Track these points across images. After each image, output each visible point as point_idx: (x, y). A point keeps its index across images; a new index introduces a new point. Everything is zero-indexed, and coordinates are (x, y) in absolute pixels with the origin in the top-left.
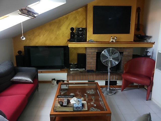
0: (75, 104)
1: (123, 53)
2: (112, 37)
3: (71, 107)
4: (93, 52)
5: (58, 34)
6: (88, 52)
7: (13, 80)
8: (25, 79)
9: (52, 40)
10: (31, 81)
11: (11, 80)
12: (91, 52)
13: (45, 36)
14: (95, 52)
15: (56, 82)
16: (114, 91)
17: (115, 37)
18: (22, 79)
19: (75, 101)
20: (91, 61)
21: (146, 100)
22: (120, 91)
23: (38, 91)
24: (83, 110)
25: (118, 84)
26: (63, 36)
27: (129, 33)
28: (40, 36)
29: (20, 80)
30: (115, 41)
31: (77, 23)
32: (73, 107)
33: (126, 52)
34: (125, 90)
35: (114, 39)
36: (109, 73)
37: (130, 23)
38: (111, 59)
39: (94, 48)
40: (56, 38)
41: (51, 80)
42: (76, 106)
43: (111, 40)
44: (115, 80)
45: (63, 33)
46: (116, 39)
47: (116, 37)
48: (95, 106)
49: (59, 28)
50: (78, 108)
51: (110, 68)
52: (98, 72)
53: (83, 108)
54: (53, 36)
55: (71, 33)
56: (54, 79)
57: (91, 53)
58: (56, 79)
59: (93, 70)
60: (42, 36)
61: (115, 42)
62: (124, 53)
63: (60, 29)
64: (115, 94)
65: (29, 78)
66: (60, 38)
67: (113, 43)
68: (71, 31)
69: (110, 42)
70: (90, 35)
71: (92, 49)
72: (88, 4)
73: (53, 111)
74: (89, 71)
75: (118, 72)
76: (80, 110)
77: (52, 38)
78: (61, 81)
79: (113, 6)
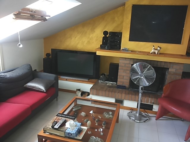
0: (70, 128)
1: (168, 70)
2: (154, 46)
3: (62, 131)
4: (127, 64)
5: (92, 37)
6: (121, 63)
7: (26, 86)
8: (38, 87)
9: (84, 44)
10: (44, 89)
11: (25, 86)
12: (125, 63)
13: (77, 38)
14: (130, 64)
15: (80, 93)
16: (145, 119)
17: (158, 47)
18: (35, 86)
19: (70, 126)
20: (124, 74)
21: (184, 140)
22: (154, 119)
23: (57, 100)
24: (75, 138)
25: (154, 109)
26: (96, 40)
27: (181, 44)
28: (72, 39)
29: (33, 87)
30: (157, 52)
31: (115, 25)
32: (65, 132)
33: (172, 68)
34: (161, 118)
35: (156, 49)
36: (140, 94)
37: (183, 29)
38: (143, 77)
39: (129, 60)
40: (89, 42)
41: (76, 90)
42: (68, 132)
43: (153, 51)
44: (150, 103)
45: (97, 37)
46: (159, 50)
47: (160, 48)
48: (102, 135)
49: (93, 30)
50: (70, 134)
51: (141, 88)
52: (131, 89)
53: (78, 136)
54: (85, 40)
55: (103, 37)
56: (79, 90)
57: (125, 65)
58: (81, 90)
59: (125, 86)
60: (73, 39)
61: (157, 54)
62: (170, 70)
63: (94, 32)
64: (145, 121)
65: (42, 86)
66: (93, 43)
67: (155, 54)
68: (104, 36)
69: (151, 53)
70: (126, 42)
71: (125, 60)
72: (126, 2)
73: (43, 132)
74: (119, 87)
75: (158, 94)
76: (72, 137)
77: (84, 42)
78: (86, 93)
79: (160, 6)
